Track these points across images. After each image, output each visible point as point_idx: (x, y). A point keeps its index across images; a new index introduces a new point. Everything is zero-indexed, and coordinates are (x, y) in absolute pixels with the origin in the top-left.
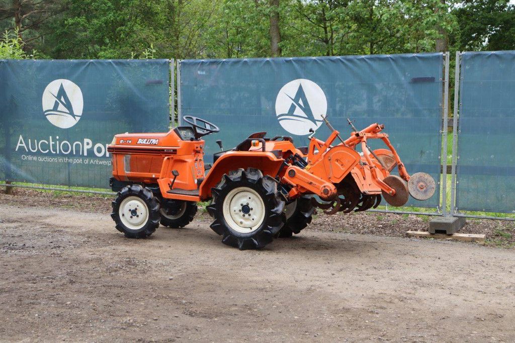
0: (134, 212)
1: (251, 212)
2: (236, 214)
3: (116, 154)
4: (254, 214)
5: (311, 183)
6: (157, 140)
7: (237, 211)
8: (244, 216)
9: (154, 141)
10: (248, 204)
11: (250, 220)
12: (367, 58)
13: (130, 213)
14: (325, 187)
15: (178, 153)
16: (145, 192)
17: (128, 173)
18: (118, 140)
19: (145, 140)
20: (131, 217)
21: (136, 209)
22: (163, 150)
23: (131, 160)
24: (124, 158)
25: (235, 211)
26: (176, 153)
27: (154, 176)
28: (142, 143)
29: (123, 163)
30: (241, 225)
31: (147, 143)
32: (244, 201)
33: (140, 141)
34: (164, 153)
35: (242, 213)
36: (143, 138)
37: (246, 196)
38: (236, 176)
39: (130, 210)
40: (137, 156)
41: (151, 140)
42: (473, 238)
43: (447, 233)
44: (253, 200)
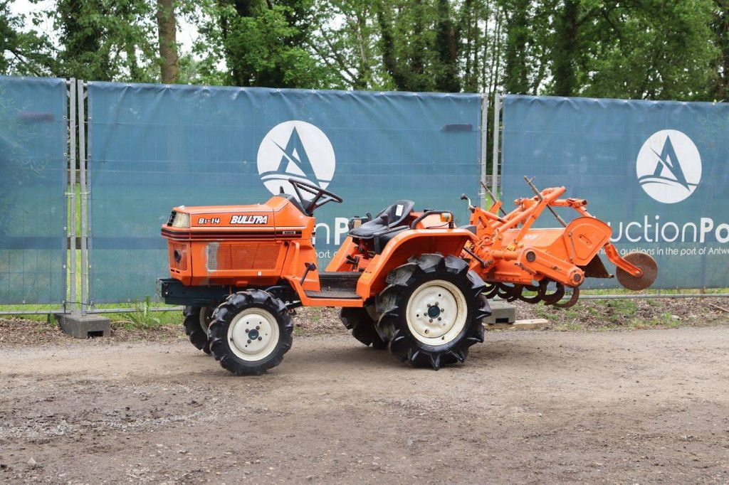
0: (253, 334)
1: (441, 315)
2: (420, 319)
3: (191, 242)
4: (446, 317)
5: (555, 268)
6: (266, 218)
7: (422, 316)
8: (431, 321)
9: (260, 219)
10: (437, 304)
11: (439, 326)
12: (387, 96)
13: (247, 334)
14: (575, 271)
15: (303, 235)
16: (274, 300)
17: (212, 272)
18: (194, 219)
19: (245, 218)
20: (249, 342)
21: (258, 328)
22: (280, 232)
23: (220, 250)
24: (208, 247)
25: (418, 316)
26: (300, 237)
27: (260, 274)
28: (239, 222)
29: (205, 255)
30: (426, 335)
31: (249, 222)
32: (432, 300)
33: (235, 220)
34: (282, 237)
35: (428, 318)
36: (240, 215)
37: (434, 293)
38: (428, 264)
39: (247, 331)
40: (232, 243)
41: (255, 217)
43: (510, 321)
44: (444, 296)
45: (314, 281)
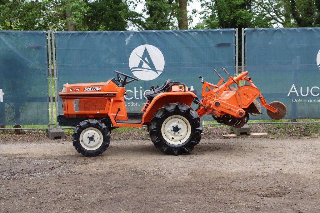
0: (91, 139)
1: (179, 131)
2: (169, 133)
3: (67, 99)
4: (182, 132)
5: (230, 110)
6: (100, 88)
7: (170, 131)
8: (174, 134)
9: (98, 89)
10: (177, 126)
11: (179, 136)
12: (189, 32)
13: (88, 139)
14: (240, 111)
15: (117, 96)
16: (100, 124)
17: (77, 112)
18: (68, 89)
19: (91, 88)
20: (89, 142)
21: (93, 136)
22: (106, 94)
23: (80, 102)
24: (74, 101)
25: (168, 131)
26: (116, 96)
27: (98, 113)
28: (88, 90)
29: (73, 104)
30: (173, 140)
31: (92, 90)
32: (175, 124)
33: (86, 89)
34: (107, 96)
35: (173, 132)
36: (88, 87)
37: (176, 121)
38: (171, 108)
39: (88, 137)
40: (85, 99)
41: (95, 88)
42: (262, 135)
43: (247, 134)
44: (181, 123)
45: (123, 115)
